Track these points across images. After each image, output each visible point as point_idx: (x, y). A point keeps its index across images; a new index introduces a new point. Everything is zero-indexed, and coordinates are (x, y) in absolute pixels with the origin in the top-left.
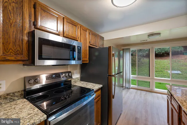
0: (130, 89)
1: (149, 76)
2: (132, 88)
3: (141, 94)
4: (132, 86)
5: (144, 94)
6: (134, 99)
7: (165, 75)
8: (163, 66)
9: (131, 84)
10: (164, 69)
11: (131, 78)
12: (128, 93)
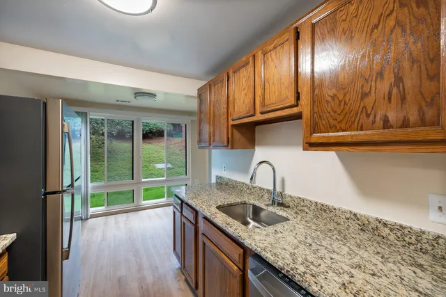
0: (87, 219)
1: (133, 179)
2: (92, 217)
3: (117, 223)
4: (92, 211)
5: (124, 219)
6: (103, 239)
7: (151, 172)
8: (148, 156)
9: (89, 206)
10: (149, 161)
11: (90, 191)
12: (86, 231)
